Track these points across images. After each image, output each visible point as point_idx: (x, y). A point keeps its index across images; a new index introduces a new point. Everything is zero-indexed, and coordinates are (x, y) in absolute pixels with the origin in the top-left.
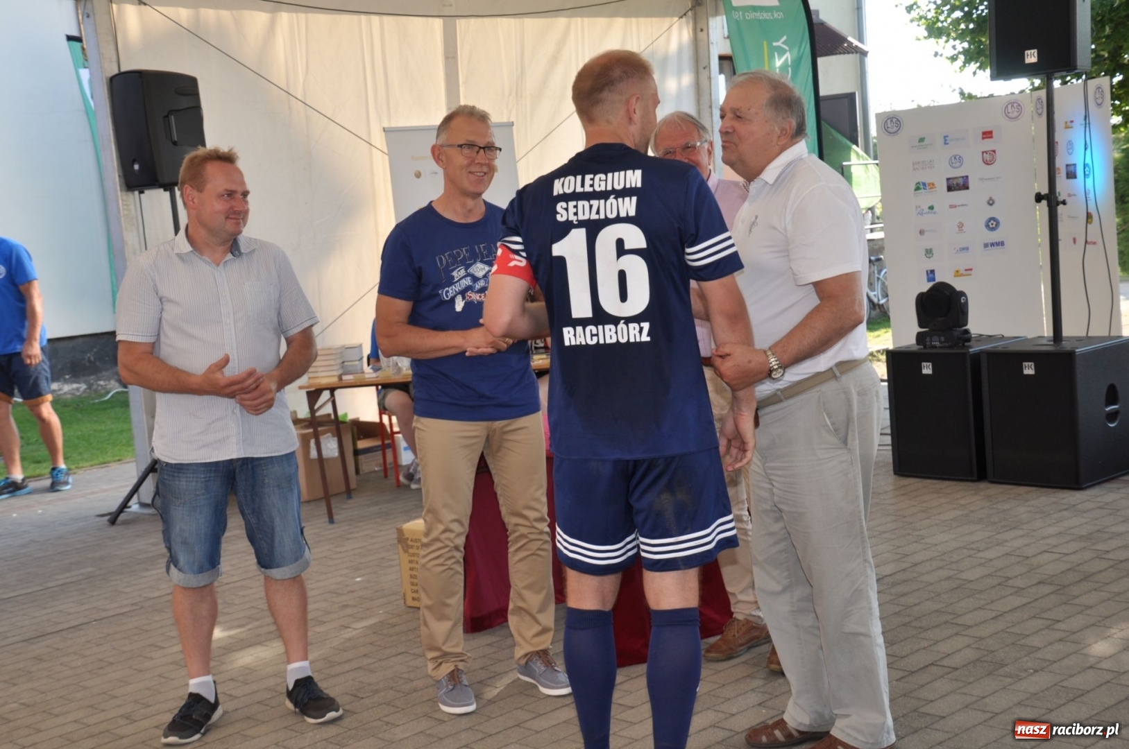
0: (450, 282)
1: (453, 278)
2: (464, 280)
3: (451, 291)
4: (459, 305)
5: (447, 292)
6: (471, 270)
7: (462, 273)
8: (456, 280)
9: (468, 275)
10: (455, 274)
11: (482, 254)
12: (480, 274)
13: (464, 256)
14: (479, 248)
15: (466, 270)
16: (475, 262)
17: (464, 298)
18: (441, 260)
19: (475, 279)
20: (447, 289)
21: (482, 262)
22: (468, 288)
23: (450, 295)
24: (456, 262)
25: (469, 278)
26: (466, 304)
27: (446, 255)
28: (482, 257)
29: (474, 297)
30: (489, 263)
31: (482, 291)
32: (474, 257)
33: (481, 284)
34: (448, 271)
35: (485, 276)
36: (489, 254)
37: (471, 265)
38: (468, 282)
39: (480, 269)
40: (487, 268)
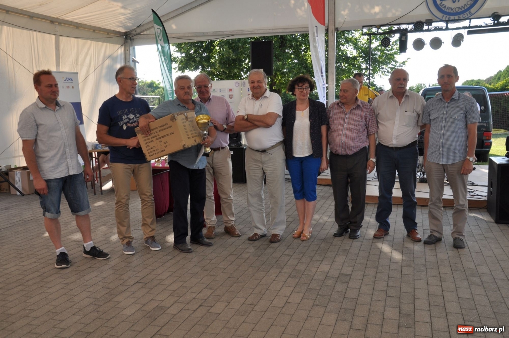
0: (122, 120)
1: (123, 118)
4: (125, 128)
5: (121, 123)
6: (129, 116)
8: (124, 119)
9: (128, 118)
10: (123, 117)
12: (132, 118)
13: (126, 112)
14: (131, 109)
15: (127, 116)
16: (130, 114)
17: (126, 125)
18: (119, 113)
19: (130, 119)
20: (121, 122)
21: (132, 114)
22: (128, 122)
23: (122, 124)
24: (124, 114)
26: (127, 127)
27: (121, 111)
28: (132, 112)
29: (129, 125)
30: (134, 114)
31: (132, 123)
32: (130, 112)
33: (132, 121)
34: (121, 117)
35: (133, 118)
36: (134, 111)
37: (128, 115)
38: (127, 120)
39: (131, 116)
40: (134, 116)
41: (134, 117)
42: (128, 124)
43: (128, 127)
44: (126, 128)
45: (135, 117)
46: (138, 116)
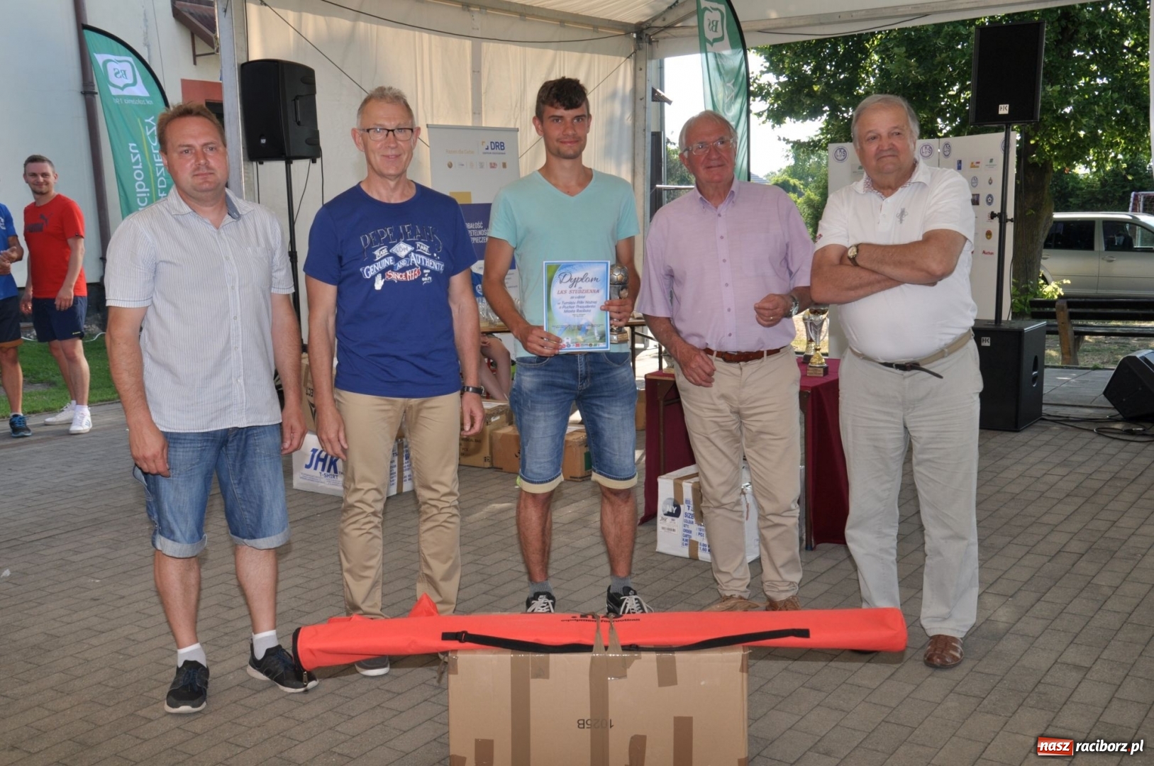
0: (372, 261)
1: (374, 256)
2: (385, 260)
3: (371, 270)
4: (379, 285)
5: (368, 270)
6: (394, 250)
7: (385, 252)
8: (378, 259)
9: (391, 254)
10: (377, 253)
11: (405, 233)
12: (402, 254)
13: (388, 236)
14: (404, 228)
15: (388, 250)
16: (398, 242)
17: (383, 277)
18: (365, 239)
19: (397, 259)
20: (368, 267)
21: (405, 242)
22: (391, 268)
23: (371, 273)
24: (378, 241)
25: (391, 258)
26: (385, 282)
27: (370, 234)
28: (406, 237)
29: (395, 276)
30: (413, 244)
31: (403, 270)
32: (398, 237)
33: (403, 263)
34: (370, 250)
35: (407, 256)
36: (414, 234)
37: (393, 245)
38: (389, 261)
39: (402, 249)
40: (410, 248)
41: (410, 253)
42: (389, 273)
43: (388, 284)
44: (383, 287)
45: (414, 251)
46: (424, 248)
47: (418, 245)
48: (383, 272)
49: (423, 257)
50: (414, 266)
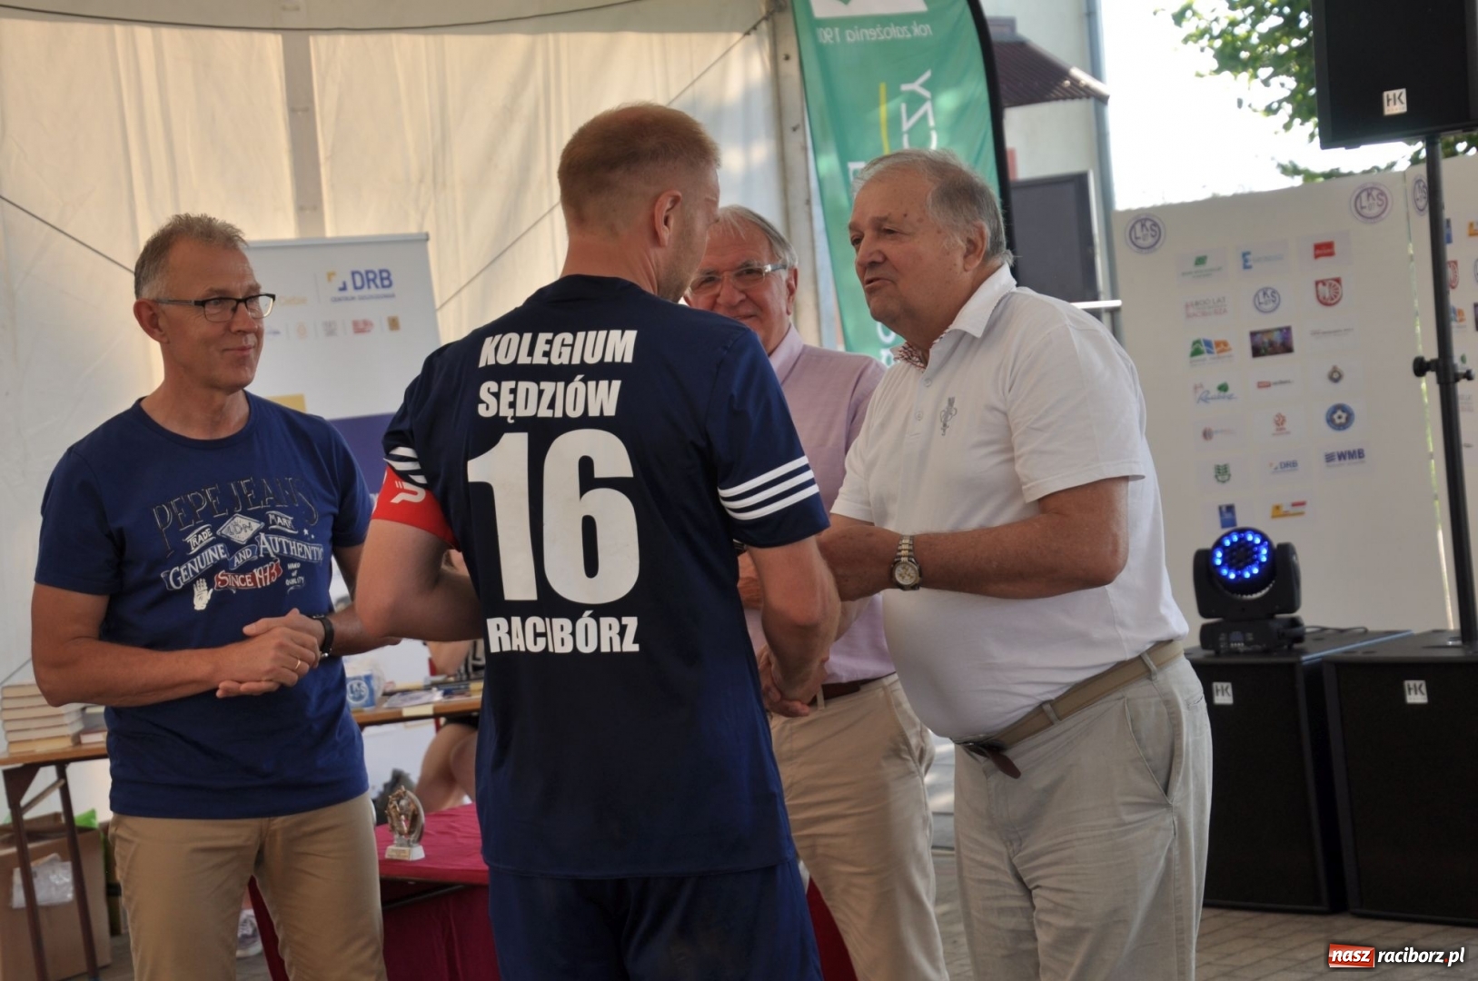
0: (183, 555)
1: (188, 546)
3: (184, 574)
4: (202, 599)
5: (178, 574)
6: (224, 530)
7: (207, 536)
8: (194, 550)
9: (218, 540)
10: (191, 539)
11: (244, 498)
12: (242, 537)
13: (210, 504)
14: (239, 488)
15: (213, 530)
16: (231, 515)
17: (210, 585)
18: (163, 516)
19: (233, 547)
20: (177, 568)
21: (245, 513)
22: (221, 566)
23: (183, 580)
24: (193, 518)
25: (220, 546)
26: (214, 595)
27: (173, 504)
28: (246, 505)
29: (236, 582)
30: (260, 516)
31: (247, 568)
32: (230, 506)
33: (245, 555)
34: (177, 536)
35: (252, 541)
36: (260, 498)
37: (223, 521)
38: (218, 553)
39: (241, 528)
40: (256, 525)
41: (257, 533)
42: (220, 575)
43: (221, 598)
44: (211, 603)
45: (266, 530)
46: (285, 521)
47: (271, 517)
48: (208, 575)
49: (284, 540)
50: (267, 558)
